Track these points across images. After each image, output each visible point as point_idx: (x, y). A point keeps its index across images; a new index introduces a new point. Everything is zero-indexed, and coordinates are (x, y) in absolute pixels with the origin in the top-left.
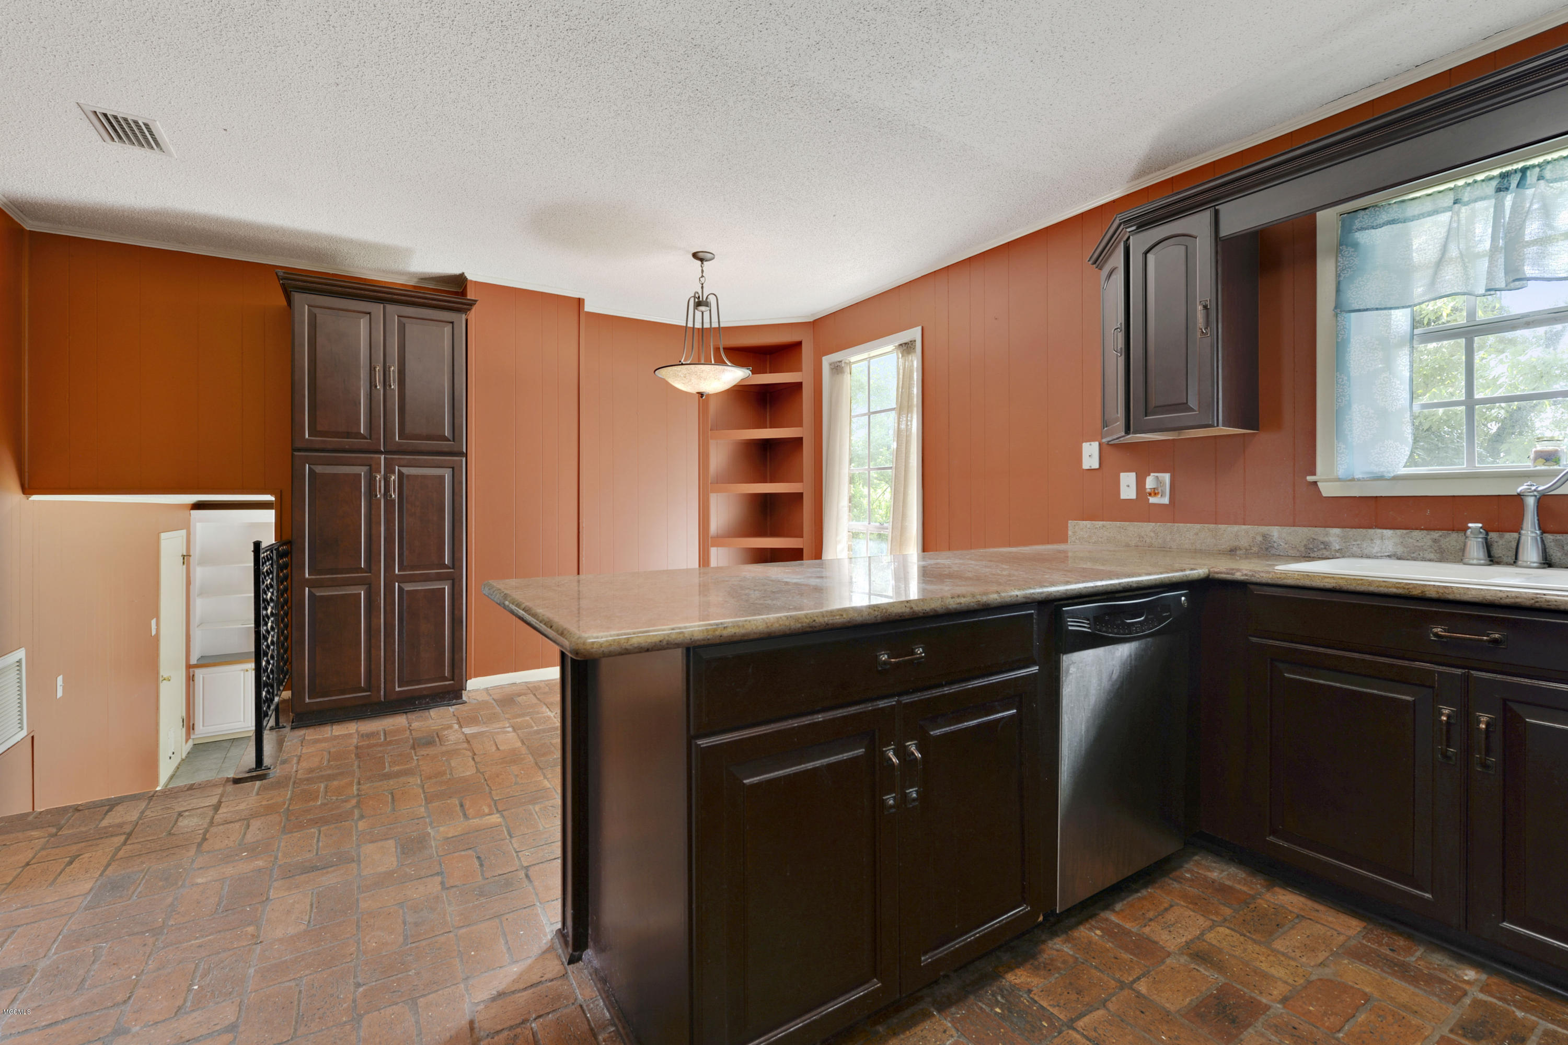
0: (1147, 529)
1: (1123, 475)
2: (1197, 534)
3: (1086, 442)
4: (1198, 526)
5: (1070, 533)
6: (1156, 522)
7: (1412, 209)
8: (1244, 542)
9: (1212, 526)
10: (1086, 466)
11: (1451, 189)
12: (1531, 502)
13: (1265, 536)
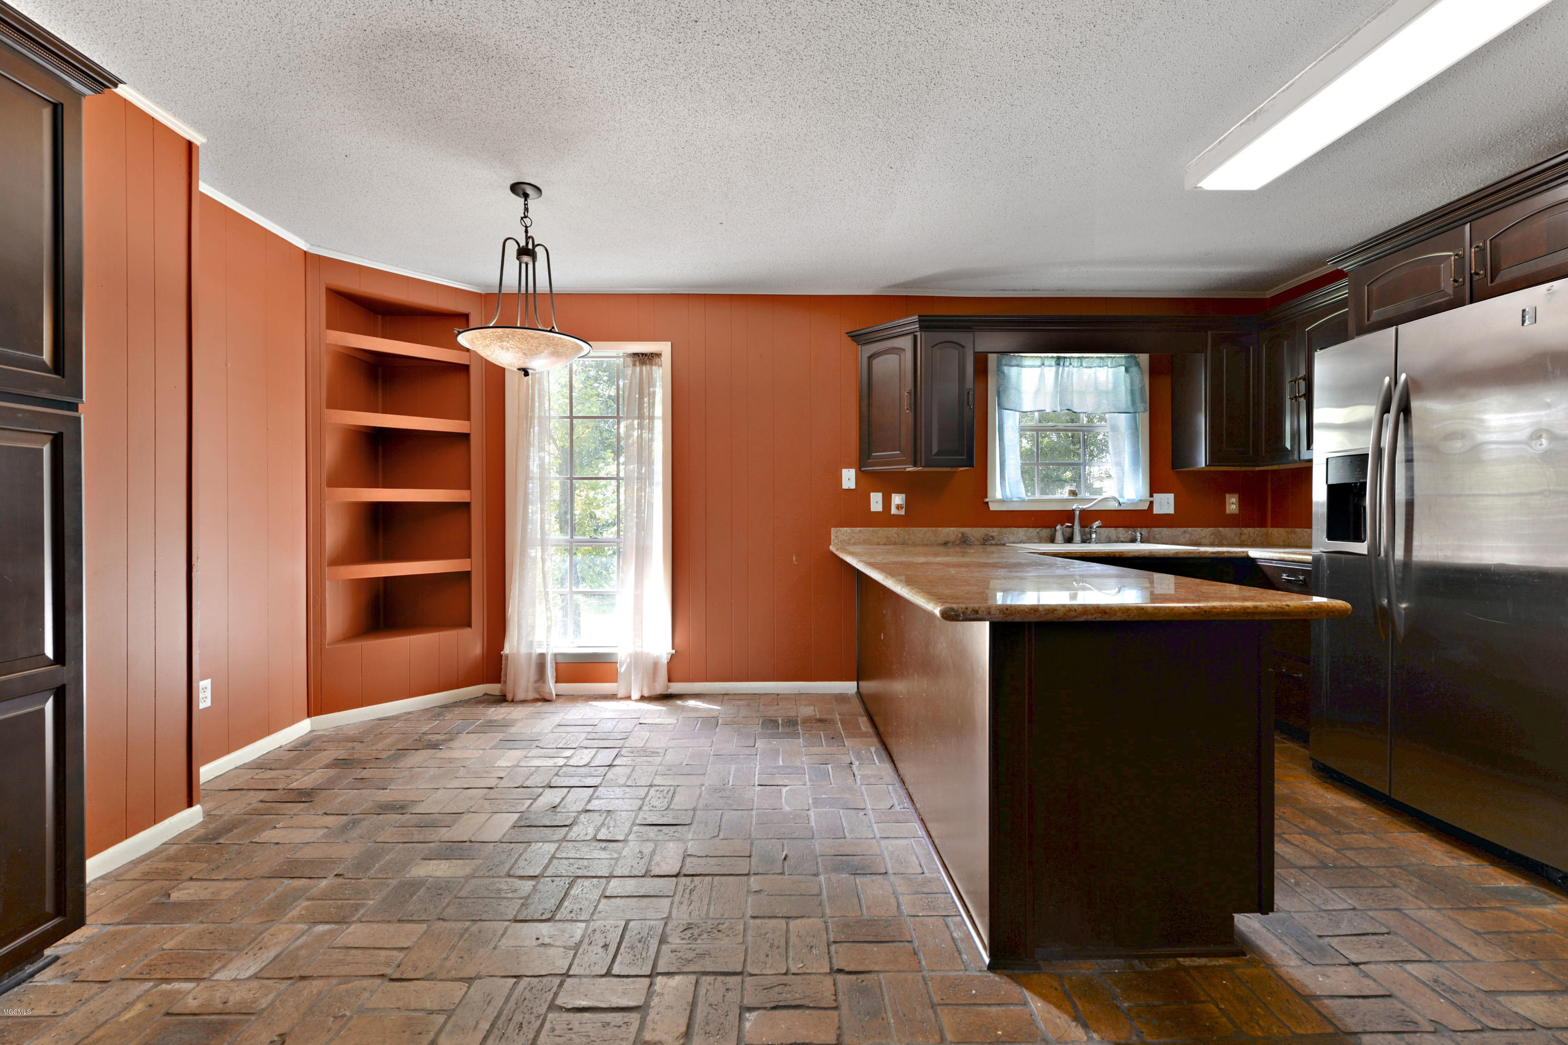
0: (893, 531)
1: (872, 495)
2: (924, 534)
3: (845, 468)
4: (926, 529)
5: (833, 537)
6: (898, 527)
7: (1027, 362)
8: (952, 538)
9: (934, 529)
10: (845, 486)
11: (1041, 357)
12: (1077, 513)
13: (963, 534)
